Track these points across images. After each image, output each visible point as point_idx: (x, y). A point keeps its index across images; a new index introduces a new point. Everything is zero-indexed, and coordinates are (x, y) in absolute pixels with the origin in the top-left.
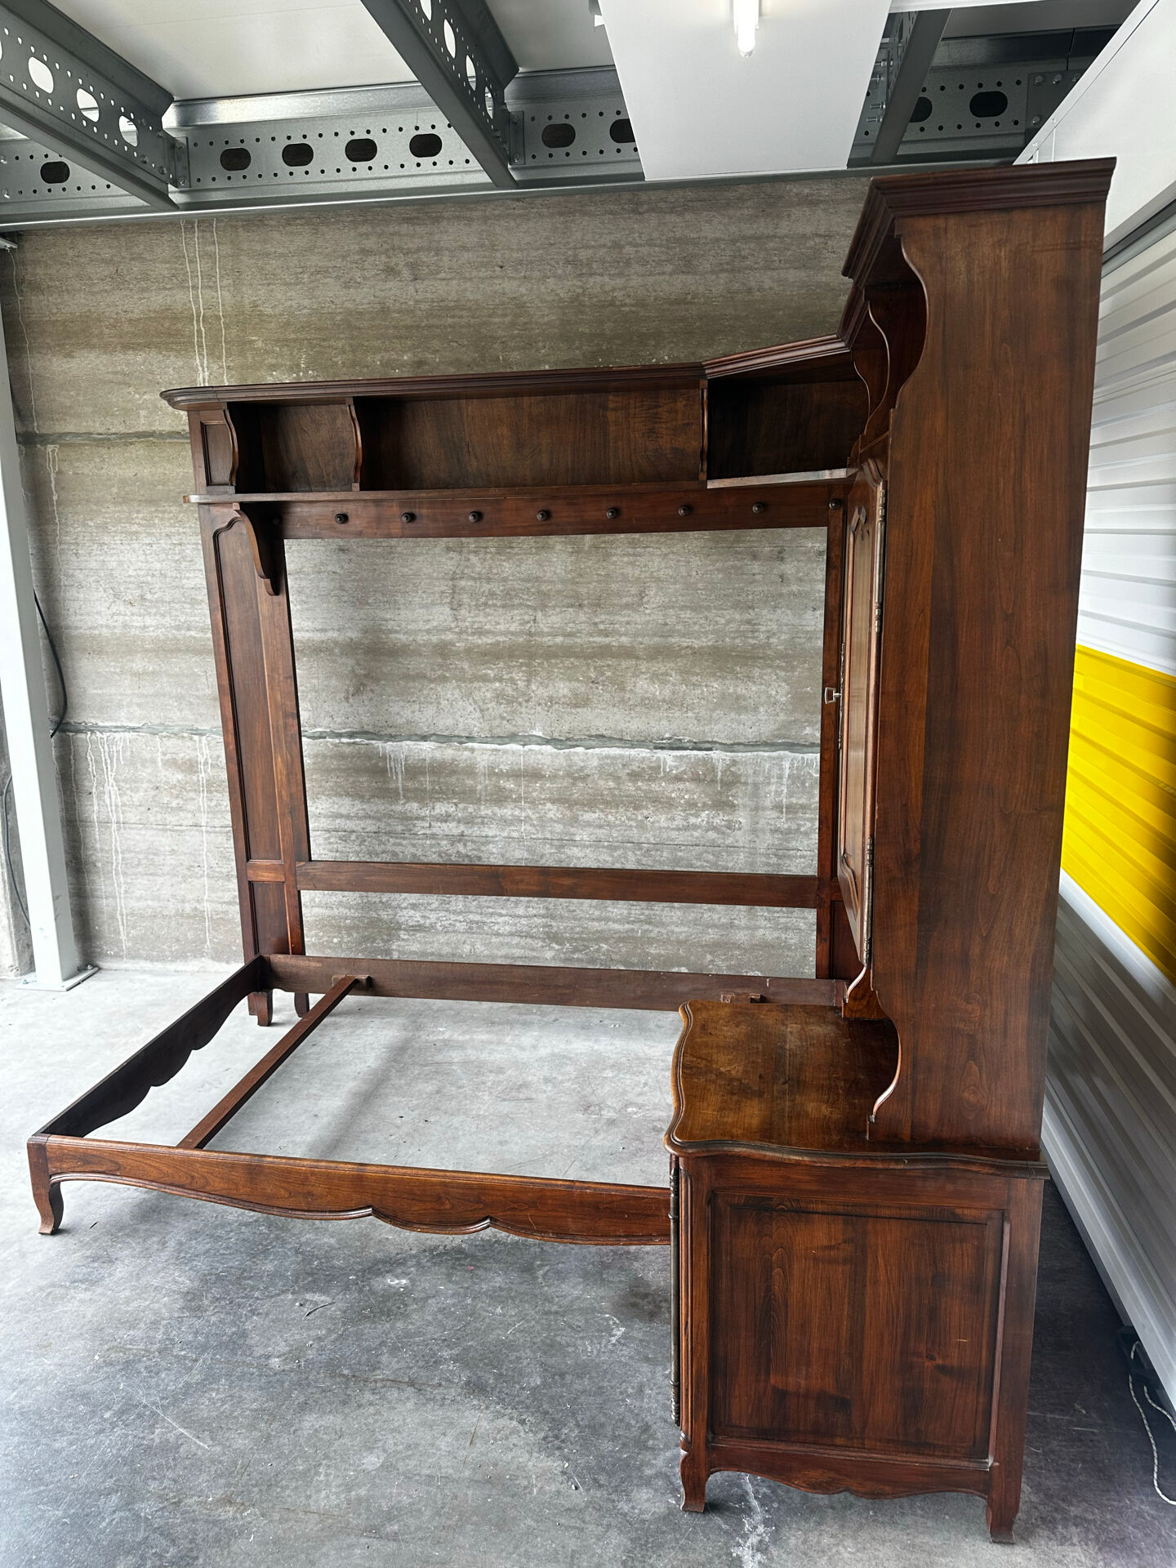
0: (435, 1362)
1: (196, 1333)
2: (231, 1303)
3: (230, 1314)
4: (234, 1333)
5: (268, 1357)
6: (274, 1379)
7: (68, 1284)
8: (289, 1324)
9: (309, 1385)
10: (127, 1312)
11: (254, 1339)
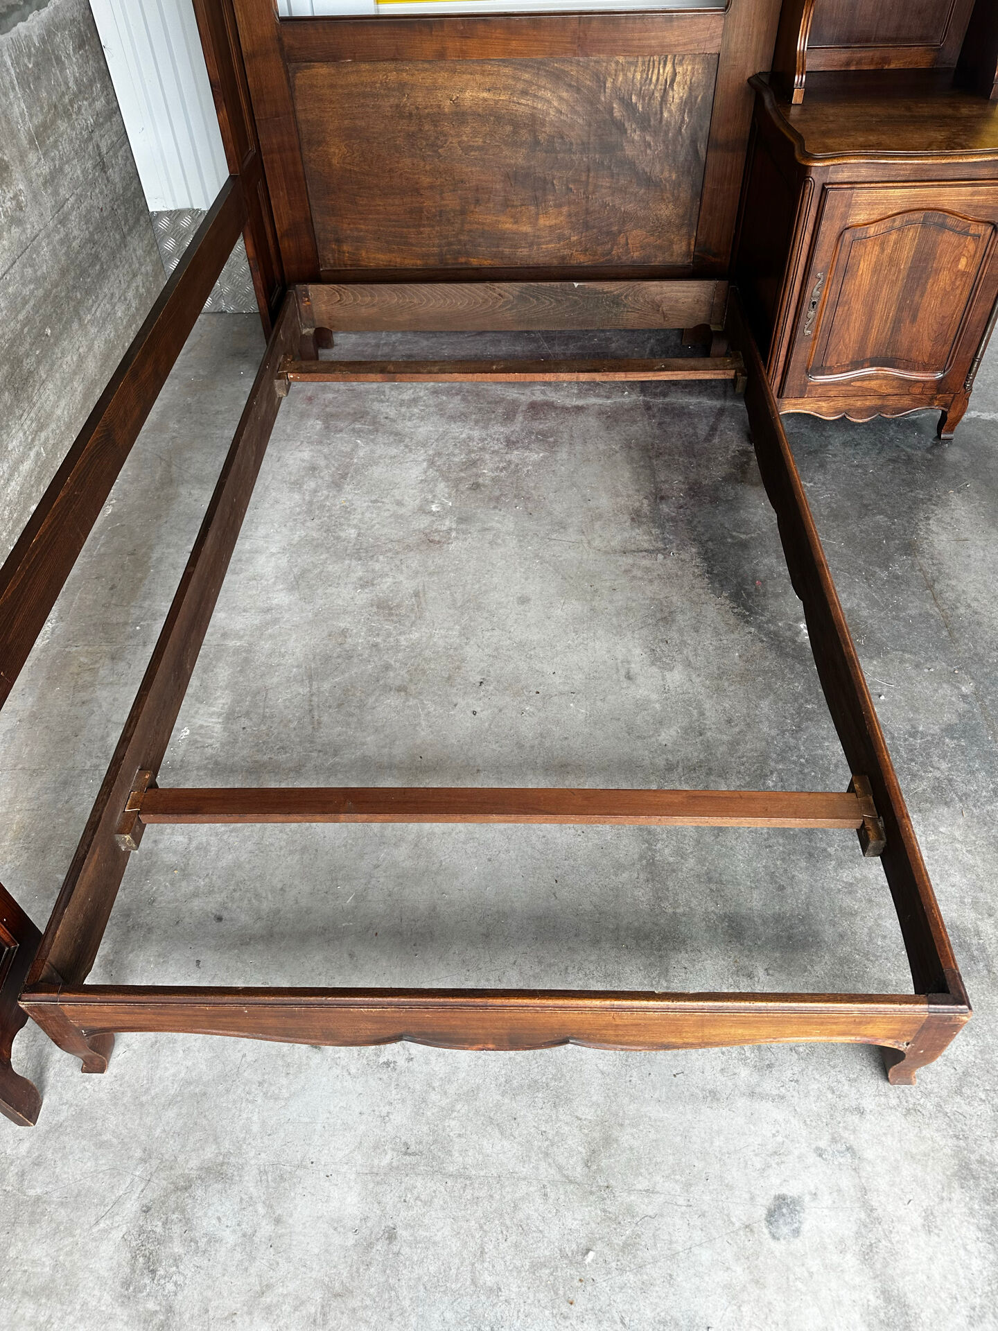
0: (897, 579)
1: (972, 773)
2: (912, 760)
3: (928, 754)
4: (952, 738)
5: (964, 697)
6: (987, 683)
7: (982, 964)
8: (913, 697)
9: (976, 654)
10: (984, 860)
11: (949, 717)
